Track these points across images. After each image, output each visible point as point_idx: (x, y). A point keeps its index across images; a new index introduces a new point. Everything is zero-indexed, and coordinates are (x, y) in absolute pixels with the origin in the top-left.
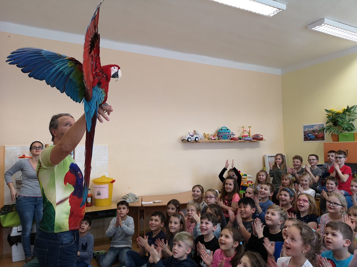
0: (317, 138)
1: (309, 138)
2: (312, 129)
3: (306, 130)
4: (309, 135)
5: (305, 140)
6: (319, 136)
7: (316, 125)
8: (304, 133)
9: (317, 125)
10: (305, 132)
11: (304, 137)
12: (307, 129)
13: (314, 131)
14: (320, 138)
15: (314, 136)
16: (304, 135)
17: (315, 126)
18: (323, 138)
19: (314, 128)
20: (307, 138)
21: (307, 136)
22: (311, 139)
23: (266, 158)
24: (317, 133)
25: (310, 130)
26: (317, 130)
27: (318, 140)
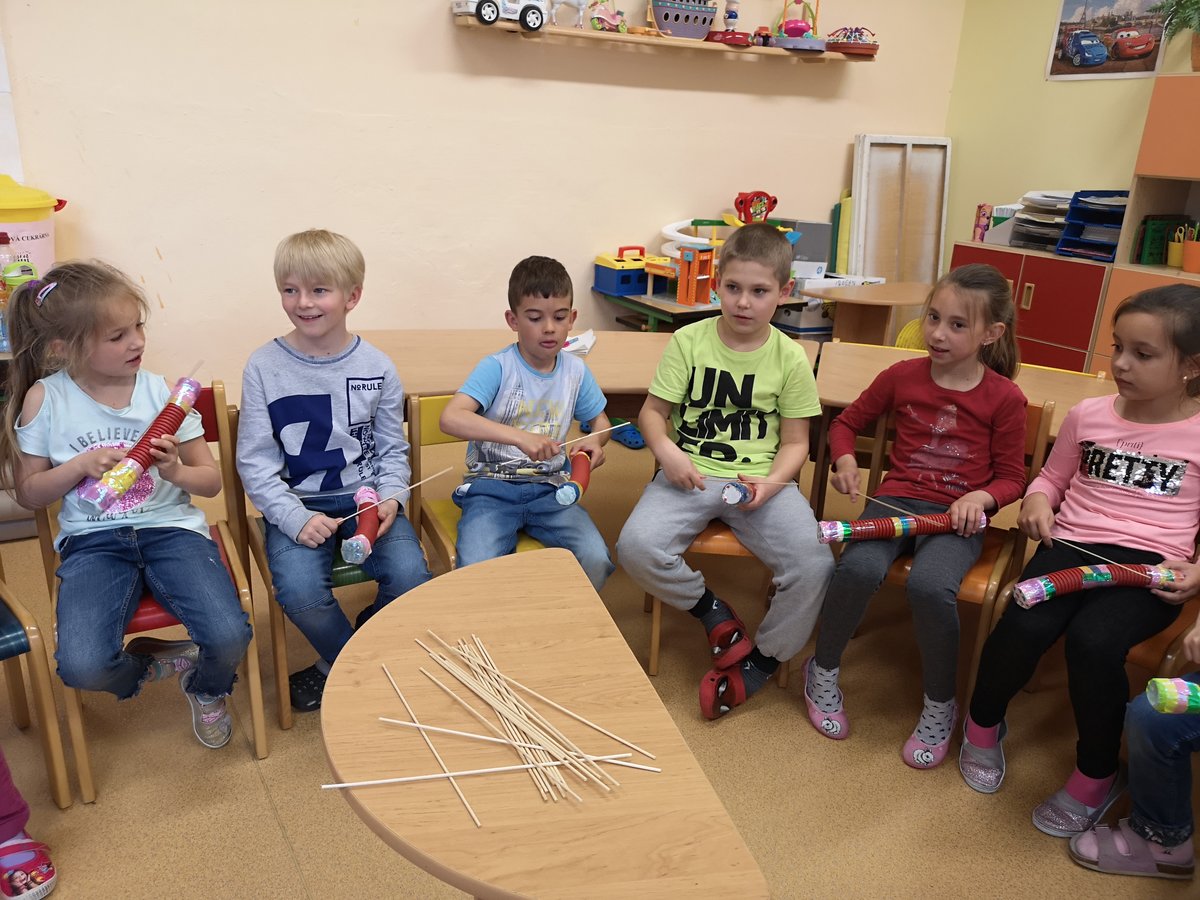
0: (1119, 59)
1: (1077, 60)
2: (1102, 12)
3: (1075, 18)
4: (1084, 42)
5: (1055, 71)
6: (1129, 51)
8: (1060, 32)
10: (1065, 30)
11: (1056, 56)
12: (1081, 10)
13: (1112, 24)
14: (1132, 58)
15: (1107, 46)
16: (1060, 46)
18: (1146, 60)
19: (1116, 6)
20: (1070, 59)
21: (1071, 49)
22: (1087, 67)
23: (863, 152)
24: (1125, 34)
25: (1095, 17)
26: (1128, 15)
27: (1121, 70)
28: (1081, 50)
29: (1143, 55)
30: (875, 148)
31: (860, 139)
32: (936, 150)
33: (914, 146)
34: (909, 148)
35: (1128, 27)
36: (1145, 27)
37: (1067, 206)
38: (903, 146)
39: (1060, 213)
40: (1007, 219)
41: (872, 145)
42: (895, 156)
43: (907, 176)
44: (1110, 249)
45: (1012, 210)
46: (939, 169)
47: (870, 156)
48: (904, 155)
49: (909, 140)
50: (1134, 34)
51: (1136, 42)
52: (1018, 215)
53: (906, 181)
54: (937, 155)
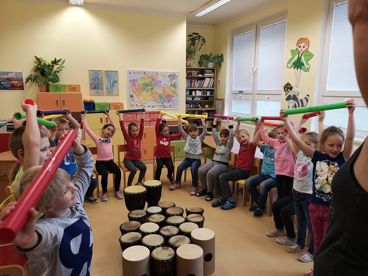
0: (14, 87)
2: (5, 77)
4: (2, 83)
7: (12, 72)
9: (14, 73)
13: (9, 79)
14: (17, 87)
15: (10, 84)
17: (10, 74)
19: (9, 75)
22: (5, 88)
24: (14, 82)
25: (4, 77)
26: (13, 78)
27: (16, 90)
28: (2, 85)
29: (20, 87)
35: (14, 80)
36: (19, 81)
40: (4, 125)
45: (5, 123)
50: (16, 82)
51: (18, 84)
52: (8, 124)
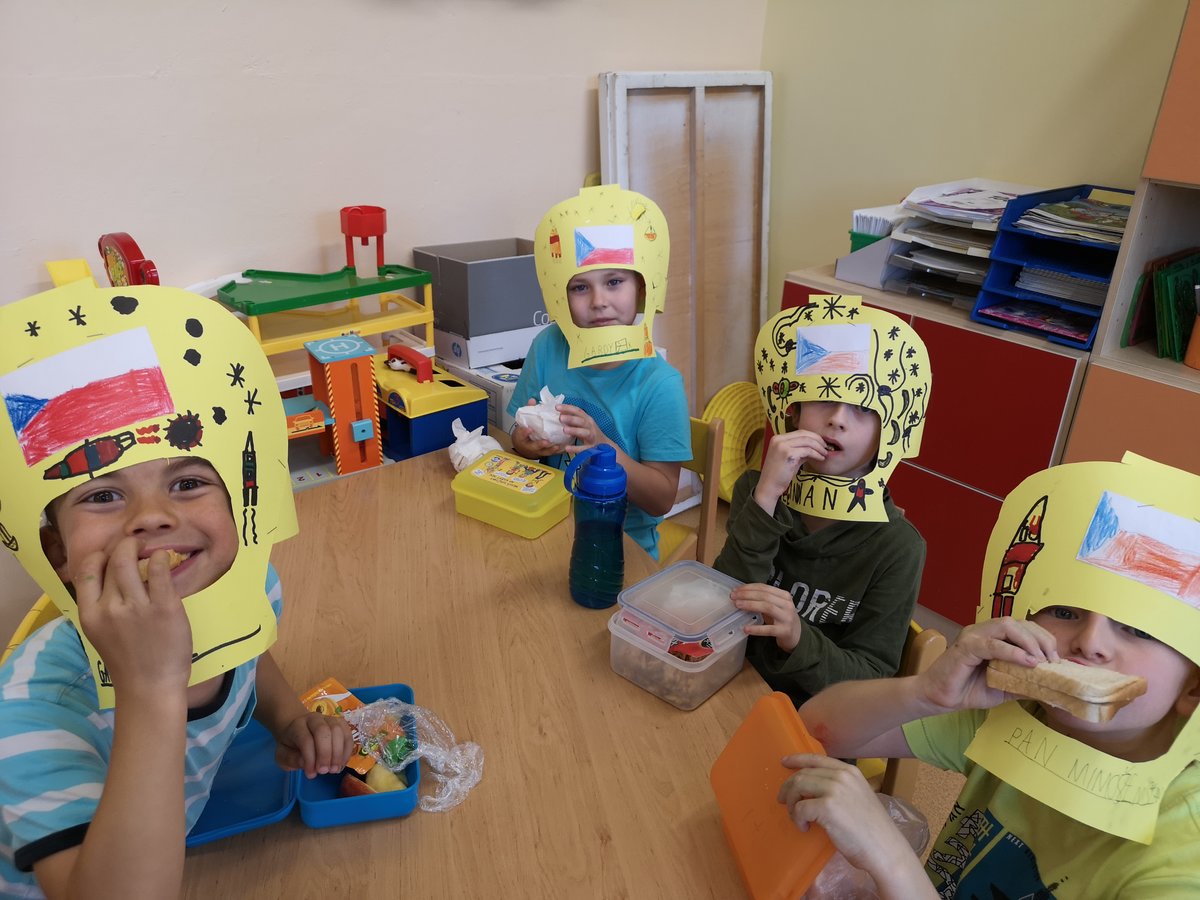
23: (614, 107)
30: (634, 99)
31: (605, 80)
32: (747, 95)
33: (709, 90)
34: (700, 95)
37: (993, 228)
38: (689, 91)
39: (980, 236)
40: (875, 239)
41: (630, 92)
42: (676, 109)
43: (698, 146)
44: (1083, 322)
45: (885, 222)
46: (753, 127)
47: (628, 114)
48: (692, 108)
49: (699, 79)
52: (897, 235)
53: (698, 154)
54: (748, 105)
